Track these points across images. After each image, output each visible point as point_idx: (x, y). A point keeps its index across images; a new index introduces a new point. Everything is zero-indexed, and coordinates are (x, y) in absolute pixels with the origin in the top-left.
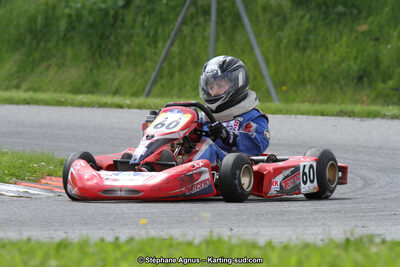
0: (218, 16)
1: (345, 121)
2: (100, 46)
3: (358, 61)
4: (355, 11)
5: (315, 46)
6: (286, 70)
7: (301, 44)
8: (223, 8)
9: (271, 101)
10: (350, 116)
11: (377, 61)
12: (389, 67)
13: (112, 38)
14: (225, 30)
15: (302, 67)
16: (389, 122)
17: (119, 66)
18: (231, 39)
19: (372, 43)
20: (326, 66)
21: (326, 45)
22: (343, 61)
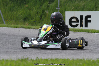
1: (22, 29)
3: (25, 15)
4: (25, 2)
5: (15, 10)
6: (7, 16)
7: (11, 10)
9: (4, 24)
10: (23, 28)
11: (30, 15)
12: (33, 16)
15: (11, 15)
16: (33, 30)
19: (29, 10)
20: (17, 15)
21: (17, 10)
22: (22, 14)
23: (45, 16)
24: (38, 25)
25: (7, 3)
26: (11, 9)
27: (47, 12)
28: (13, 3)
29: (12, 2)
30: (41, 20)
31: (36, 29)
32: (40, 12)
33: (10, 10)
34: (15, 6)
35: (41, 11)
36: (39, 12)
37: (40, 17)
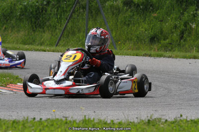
0: (89, 9)
1: (147, 59)
2: (35, 22)
3: (153, 31)
4: (151, 8)
5: (134, 24)
6: (120, 34)
7: (127, 23)
8: (92, 6)
10: (149, 56)
11: (162, 32)
12: (167, 33)
13: (41, 19)
14: (92, 16)
15: (127, 33)
16: (167, 59)
17: (44, 32)
18: (95, 20)
19: (159, 22)
20: (138, 33)
21: (138, 23)
22: (146, 31)
23: (190, 33)
24: (177, 49)
25: (119, 11)
26: (126, 21)
27: (194, 26)
28: (130, 10)
29: (129, 8)
30: (182, 41)
31: (173, 58)
32: (180, 27)
33: (125, 23)
34: (134, 15)
35: (183, 23)
36: (179, 25)
37: (180, 34)
